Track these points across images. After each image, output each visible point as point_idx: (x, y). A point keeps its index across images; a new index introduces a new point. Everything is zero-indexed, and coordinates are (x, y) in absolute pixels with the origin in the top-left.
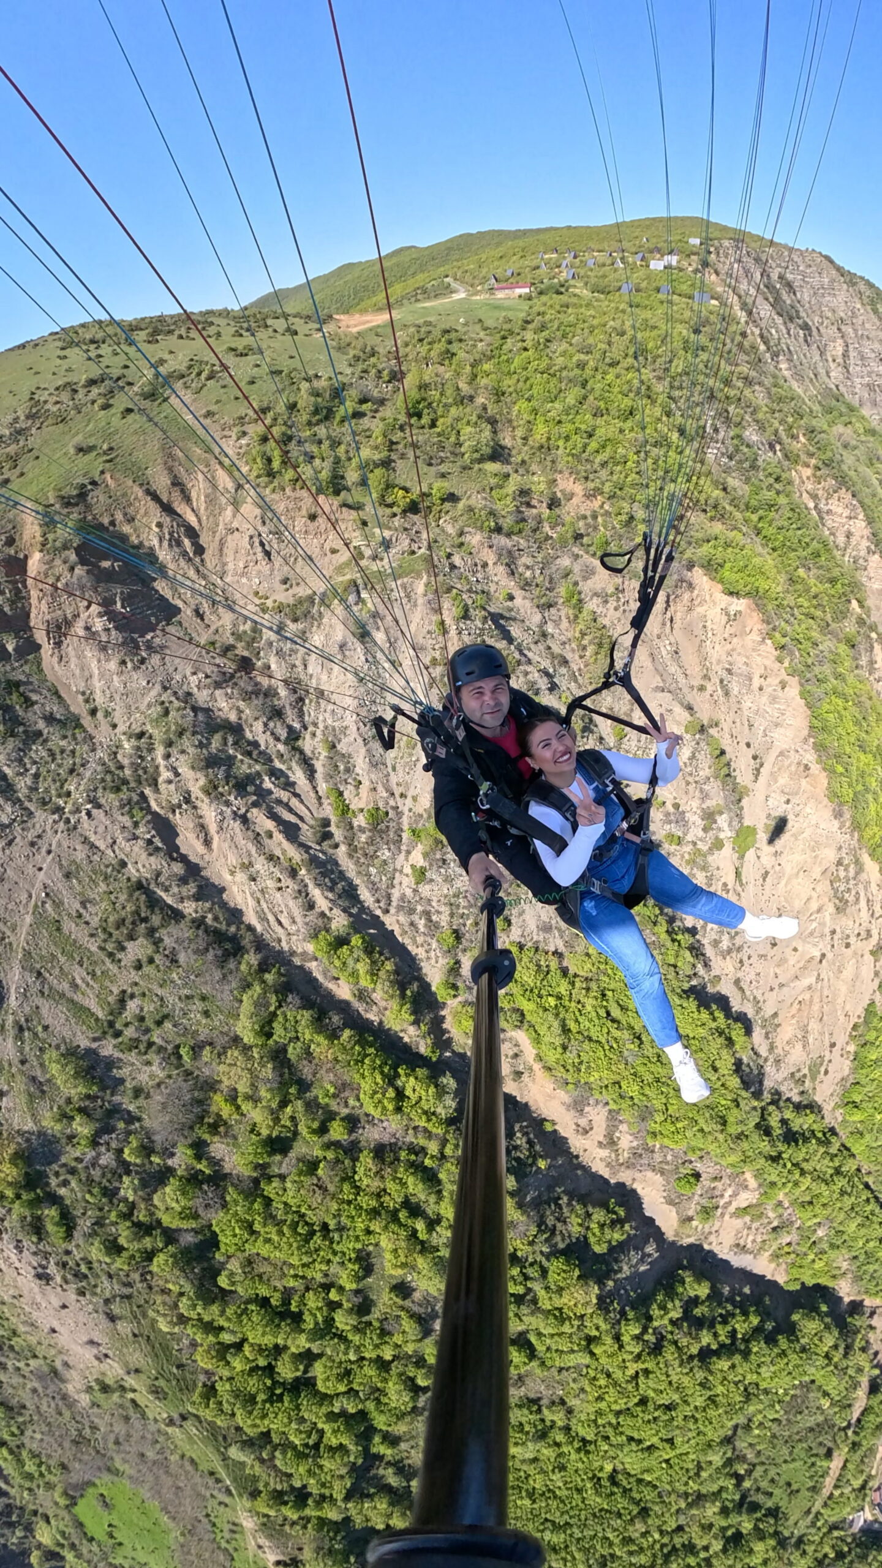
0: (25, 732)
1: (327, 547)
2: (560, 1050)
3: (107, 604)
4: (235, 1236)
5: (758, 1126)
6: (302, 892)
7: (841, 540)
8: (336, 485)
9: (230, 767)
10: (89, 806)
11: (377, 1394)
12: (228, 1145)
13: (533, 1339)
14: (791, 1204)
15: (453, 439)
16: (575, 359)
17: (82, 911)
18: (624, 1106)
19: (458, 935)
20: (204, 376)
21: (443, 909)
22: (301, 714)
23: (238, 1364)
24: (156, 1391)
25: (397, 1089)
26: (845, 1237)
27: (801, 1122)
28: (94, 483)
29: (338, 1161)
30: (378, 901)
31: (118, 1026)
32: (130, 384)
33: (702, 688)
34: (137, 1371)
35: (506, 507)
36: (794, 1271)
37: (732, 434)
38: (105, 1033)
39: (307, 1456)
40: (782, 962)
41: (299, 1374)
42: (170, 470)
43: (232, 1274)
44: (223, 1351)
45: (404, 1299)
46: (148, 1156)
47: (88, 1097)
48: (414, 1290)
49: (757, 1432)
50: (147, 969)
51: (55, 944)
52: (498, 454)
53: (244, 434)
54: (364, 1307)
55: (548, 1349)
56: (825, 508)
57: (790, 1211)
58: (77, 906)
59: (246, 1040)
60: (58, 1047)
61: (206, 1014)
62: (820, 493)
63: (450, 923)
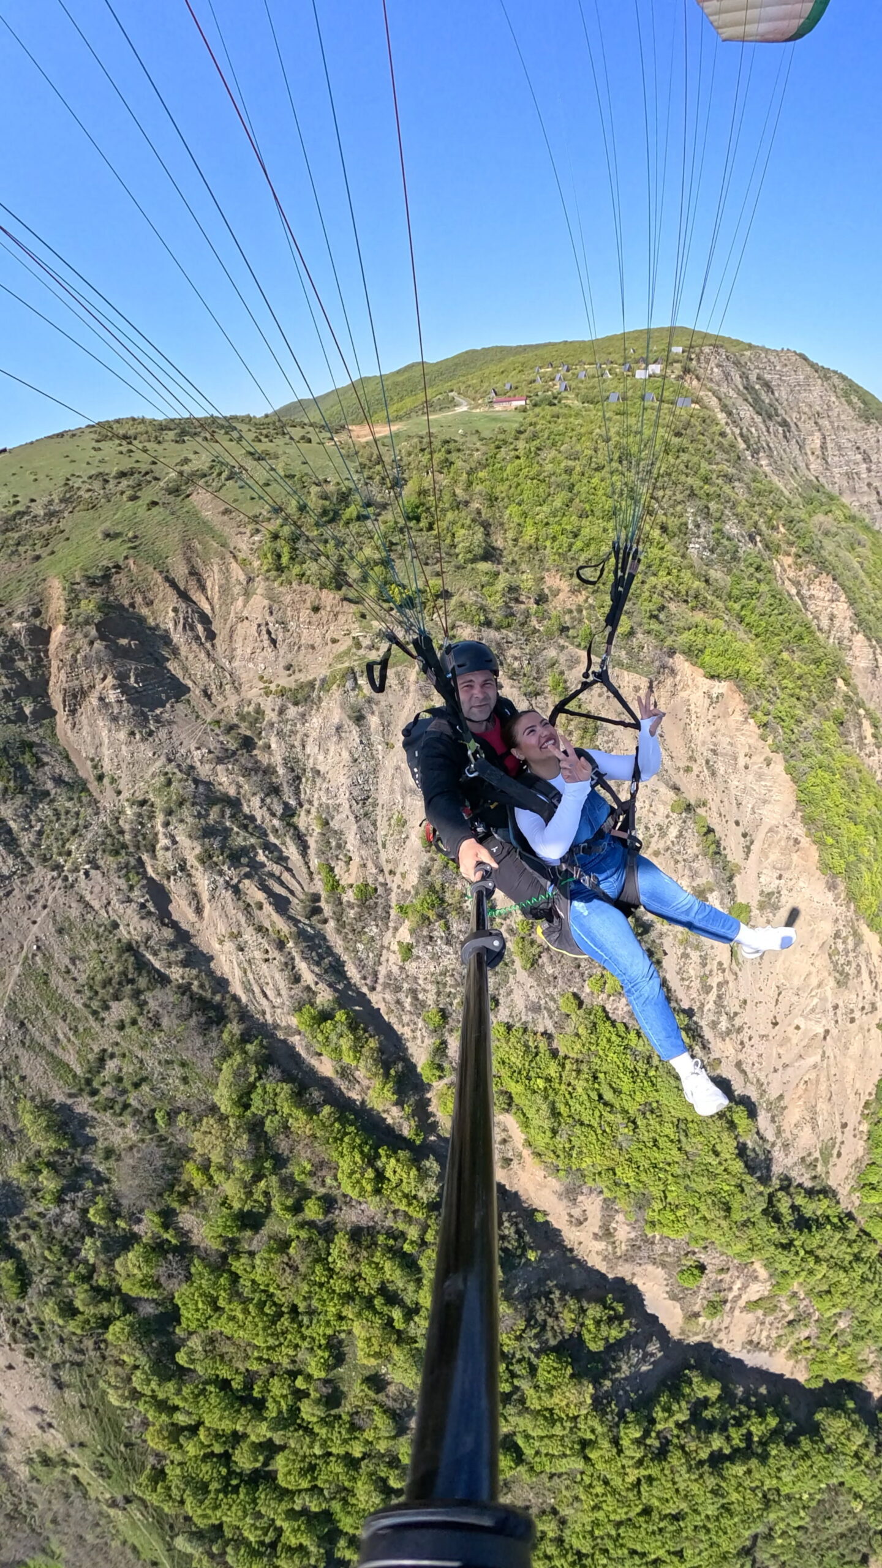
0: (34, 790)
1: (328, 636)
2: (549, 1134)
3: (122, 677)
4: (197, 1310)
5: (765, 1212)
6: (289, 965)
7: (825, 623)
8: (338, 580)
9: (225, 839)
10: (87, 866)
11: (344, 1494)
12: (198, 1216)
13: (520, 1441)
14: (807, 1294)
15: (448, 541)
16: (563, 465)
17: (70, 966)
18: (619, 1194)
19: (444, 1015)
20: (224, 476)
21: (429, 987)
22: (297, 792)
23: (191, 1449)
24: (100, 1469)
25: (376, 1170)
26: (869, 1327)
27: (812, 1208)
28: (117, 567)
29: (310, 1241)
30: (365, 978)
31: (95, 1084)
32: (156, 479)
33: (688, 770)
34: (82, 1445)
35: (495, 602)
36: (815, 1367)
37: (712, 528)
38: (81, 1090)
39: (261, 1555)
40: (786, 1040)
41: (258, 1465)
42: (189, 560)
43: (193, 1352)
44: (175, 1433)
45: (378, 1392)
46: (114, 1219)
47: (58, 1152)
48: (389, 1383)
49: (779, 1541)
50: (129, 1030)
51: (41, 997)
52: (490, 554)
53: (258, 531)
54: (333, 1398)
55: (537, 1453)
56: (808, 594)
57: (805, 1303)
58: (67, 961)
59: (223, 1110)
60: (33, 1099)
61: (185, 1080)
62: (802, 579)
63: (437, 1003)
